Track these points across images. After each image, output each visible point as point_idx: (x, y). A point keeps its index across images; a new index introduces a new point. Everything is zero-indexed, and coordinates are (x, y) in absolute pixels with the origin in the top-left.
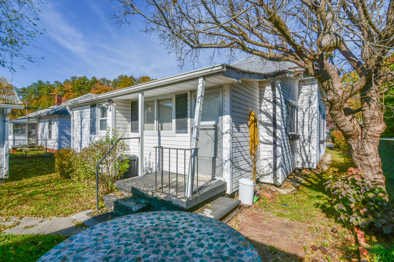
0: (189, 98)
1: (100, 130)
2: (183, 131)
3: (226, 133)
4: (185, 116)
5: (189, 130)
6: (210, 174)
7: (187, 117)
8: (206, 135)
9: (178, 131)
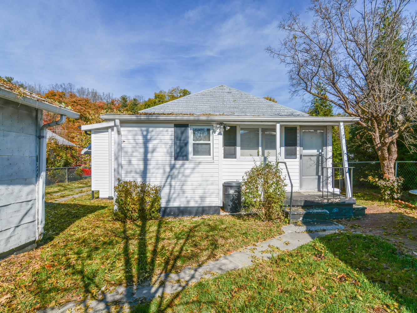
0: (298, 131)
1: (194, 155)
2: (294, 157)
3: (329, 158)
4: (295, 145)
5: (298, 156)
6: (316, 188)
7: (297, 146)
8: (309, 160)
9: (288, 157)
